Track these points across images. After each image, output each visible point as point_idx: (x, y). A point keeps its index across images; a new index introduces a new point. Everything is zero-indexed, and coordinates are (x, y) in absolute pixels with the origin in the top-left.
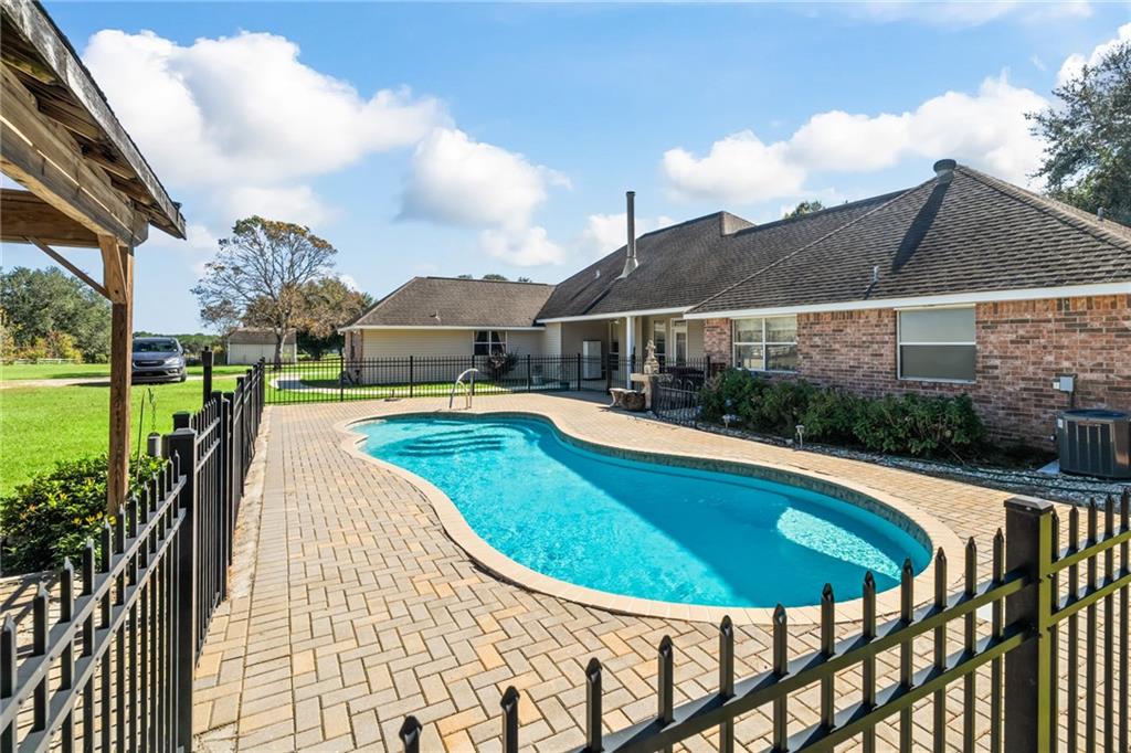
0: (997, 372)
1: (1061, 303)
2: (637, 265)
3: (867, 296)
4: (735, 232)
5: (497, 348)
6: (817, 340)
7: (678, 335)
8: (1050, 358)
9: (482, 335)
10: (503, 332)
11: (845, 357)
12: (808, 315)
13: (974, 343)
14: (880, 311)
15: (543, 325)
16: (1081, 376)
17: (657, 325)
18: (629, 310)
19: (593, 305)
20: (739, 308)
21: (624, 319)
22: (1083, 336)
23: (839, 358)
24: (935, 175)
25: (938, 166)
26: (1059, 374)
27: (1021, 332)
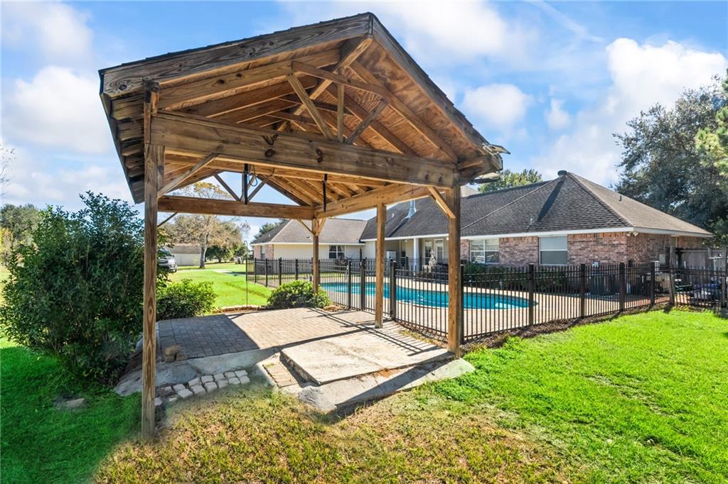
0: (574, 261)
1: (595, 235)
2: (415, 211)
3: (527, 231)
4: (468, 196)
5: (341, 255)
6: (507, 249)
7: (438, 248)
8: (591, 255)
9: (333, 248)
10: (343, 246)
11: (519, 257)
12: (503, 239)
13: (566, 250)
14: (533, 237)
15: (364, 242)
16: (601, 261)
17: (427, 243)
18: (416, 235)
19: (395, 232)
20: (473, 235)
21: (413, 239)
22: (602, 247)
23: (516, 257)
24: (558, 176)
25: (560, 173)
26: (594, 260)
27: (583, 246)
